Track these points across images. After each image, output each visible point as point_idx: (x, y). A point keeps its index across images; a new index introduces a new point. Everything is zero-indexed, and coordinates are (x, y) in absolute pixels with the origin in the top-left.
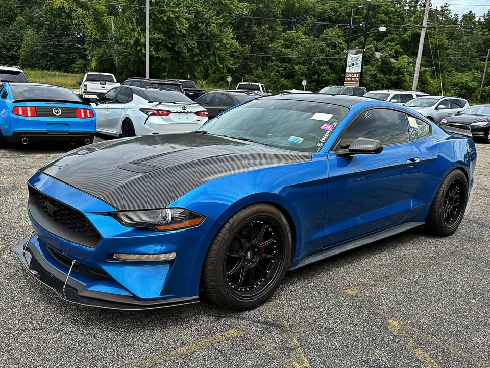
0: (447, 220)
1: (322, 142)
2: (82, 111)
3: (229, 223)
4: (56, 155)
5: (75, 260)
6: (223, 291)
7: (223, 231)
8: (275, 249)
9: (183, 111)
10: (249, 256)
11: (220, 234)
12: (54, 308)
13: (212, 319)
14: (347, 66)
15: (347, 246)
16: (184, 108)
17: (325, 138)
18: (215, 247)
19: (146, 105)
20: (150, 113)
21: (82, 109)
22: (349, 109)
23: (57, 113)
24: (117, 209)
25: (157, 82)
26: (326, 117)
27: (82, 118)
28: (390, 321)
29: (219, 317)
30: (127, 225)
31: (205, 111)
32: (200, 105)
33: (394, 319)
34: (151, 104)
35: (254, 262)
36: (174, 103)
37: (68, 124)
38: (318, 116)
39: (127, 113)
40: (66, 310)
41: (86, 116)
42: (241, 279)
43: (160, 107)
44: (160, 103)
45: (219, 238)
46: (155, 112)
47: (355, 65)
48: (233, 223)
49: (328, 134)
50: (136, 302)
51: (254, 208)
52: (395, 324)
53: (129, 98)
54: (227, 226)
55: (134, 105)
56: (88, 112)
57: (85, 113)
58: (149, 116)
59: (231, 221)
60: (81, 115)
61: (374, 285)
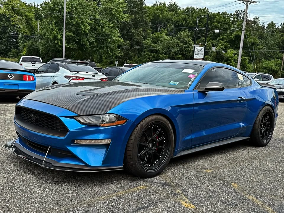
0: (263, 136)
1: (189, 84)
2: (27, 76)
3: (140, 124)
4: (9, 104)
6: (136, 164)
7: (137, 128)
8: (164, 143)
9: (92, 78)
10: (150, 146)
11: (136, 130)
14: (195, 54)
15: (205, 147)
16: (93, 76)
17: (191, 82)
18: (133, 138)
19: (69, 73)
20: (71, 78)
21: (28, 75)
22: (204, 67)
23: (11, 77)
24: (78, 114)
25: (73, 61)
26: (191, 71)
27: (27, 81)
28: (232, 184)
30: (83, 124)
31: (107, 78)
32: (103, 74)
33: (235, 183)
34: (71, 73)
35: (153, 150)
36: (87, 72)
37: (18, 85)
38: (186, 71)
39: (55, 79)
41: (30, 80)
42: (146, 160)
43: (78, 75)
44: (78, 72)
45: (135, 133)
46: (74, 78)
47: (200, 54)
48: (143, 124)
49: (193, 80)
50: (88, 168)
52: (236, 185)
53: (57, 70)
54: (139, 126)
55: (60, 74)
56: (31, 77)
57: (29, 78)
58: (70, 80)
60: (26, 79)
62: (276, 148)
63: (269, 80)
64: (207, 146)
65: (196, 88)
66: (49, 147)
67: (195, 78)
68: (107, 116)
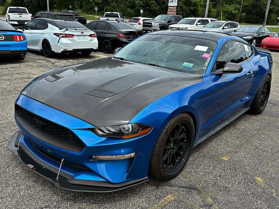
1: (206, 66)
2: (18, 37)
3: (166, 129)
4: (4, 66)
5: (63, 159)
6: (162, 171)
7: (162, 134)
8: (185, 139)
9: (81, 34)
10: (172, 145)
11: (160, 137)
12: (48, 188)
13: (154, 188)
14: (169, 2)
15: (216, 128)
16: (82, 33)
17: (207, 63)
18: (158, 145)
19: (58, 31)
20: (61, 36)
21: (18, 35)
22: (217, 43)
23: (2, 39)
24: (95, 126)
25: (59, 14)
26: (204, 49)
27: (18, 41)
28: (256, 178)
29: (158, 186)
30: (102, 136)
31: (95, 34)
32: (91, 30)
33: (258, 176)
34: (61, 30)
35: (175, 149)
36: (76, 29)
37: (10, 46)
38: (198, 48)
39: (45, 36)
40: (56, 190)
41: (20, 40)
42: (169, 161)
43: (67, 32)
44: (67, 30)
45: (159, 139)
46: (64, 35)
47: (174, 2)
48: (168, 129)
49: (208, 60)
50: (111, 186)
51: (178, 117)
52: (259, 179)
53: (46, 27)
54: (164, 131)
55: (49, 31)
56: (22, 37)
57: (20, 38)
58: (60, 38)
59: (166, 127)
60: (17, 39)
61: (236, 152)
62: (271, 115)
63: (236, 27)
64: (218, 127)
65: (213, 71)
66: (62, 161)
67: (211, 59)
68: (129, 126)
